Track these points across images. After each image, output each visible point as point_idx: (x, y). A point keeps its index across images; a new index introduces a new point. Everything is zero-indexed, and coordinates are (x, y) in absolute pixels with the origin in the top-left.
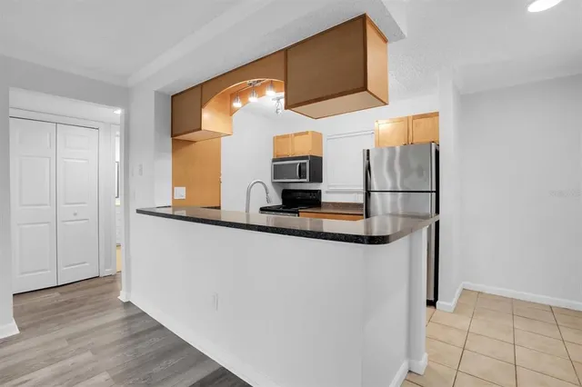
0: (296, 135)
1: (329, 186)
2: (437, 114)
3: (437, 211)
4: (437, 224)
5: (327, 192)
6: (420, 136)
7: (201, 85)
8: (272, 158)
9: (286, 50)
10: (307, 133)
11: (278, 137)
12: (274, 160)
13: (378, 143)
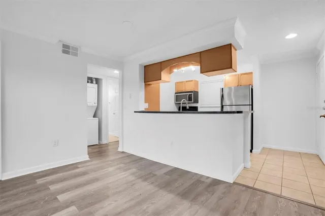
0: (186, 81)
1: (201, 105)
2: (252, 73)
3: (252, 110)
4: (252, 114)
5: (201, 107)
6: (244, 82)
7: (161, 63)
8: (175, 92)
9: (201, 52)
10: (192, 81)
11: (177, 83)
12: (176, 93)
13: (225, 85)
